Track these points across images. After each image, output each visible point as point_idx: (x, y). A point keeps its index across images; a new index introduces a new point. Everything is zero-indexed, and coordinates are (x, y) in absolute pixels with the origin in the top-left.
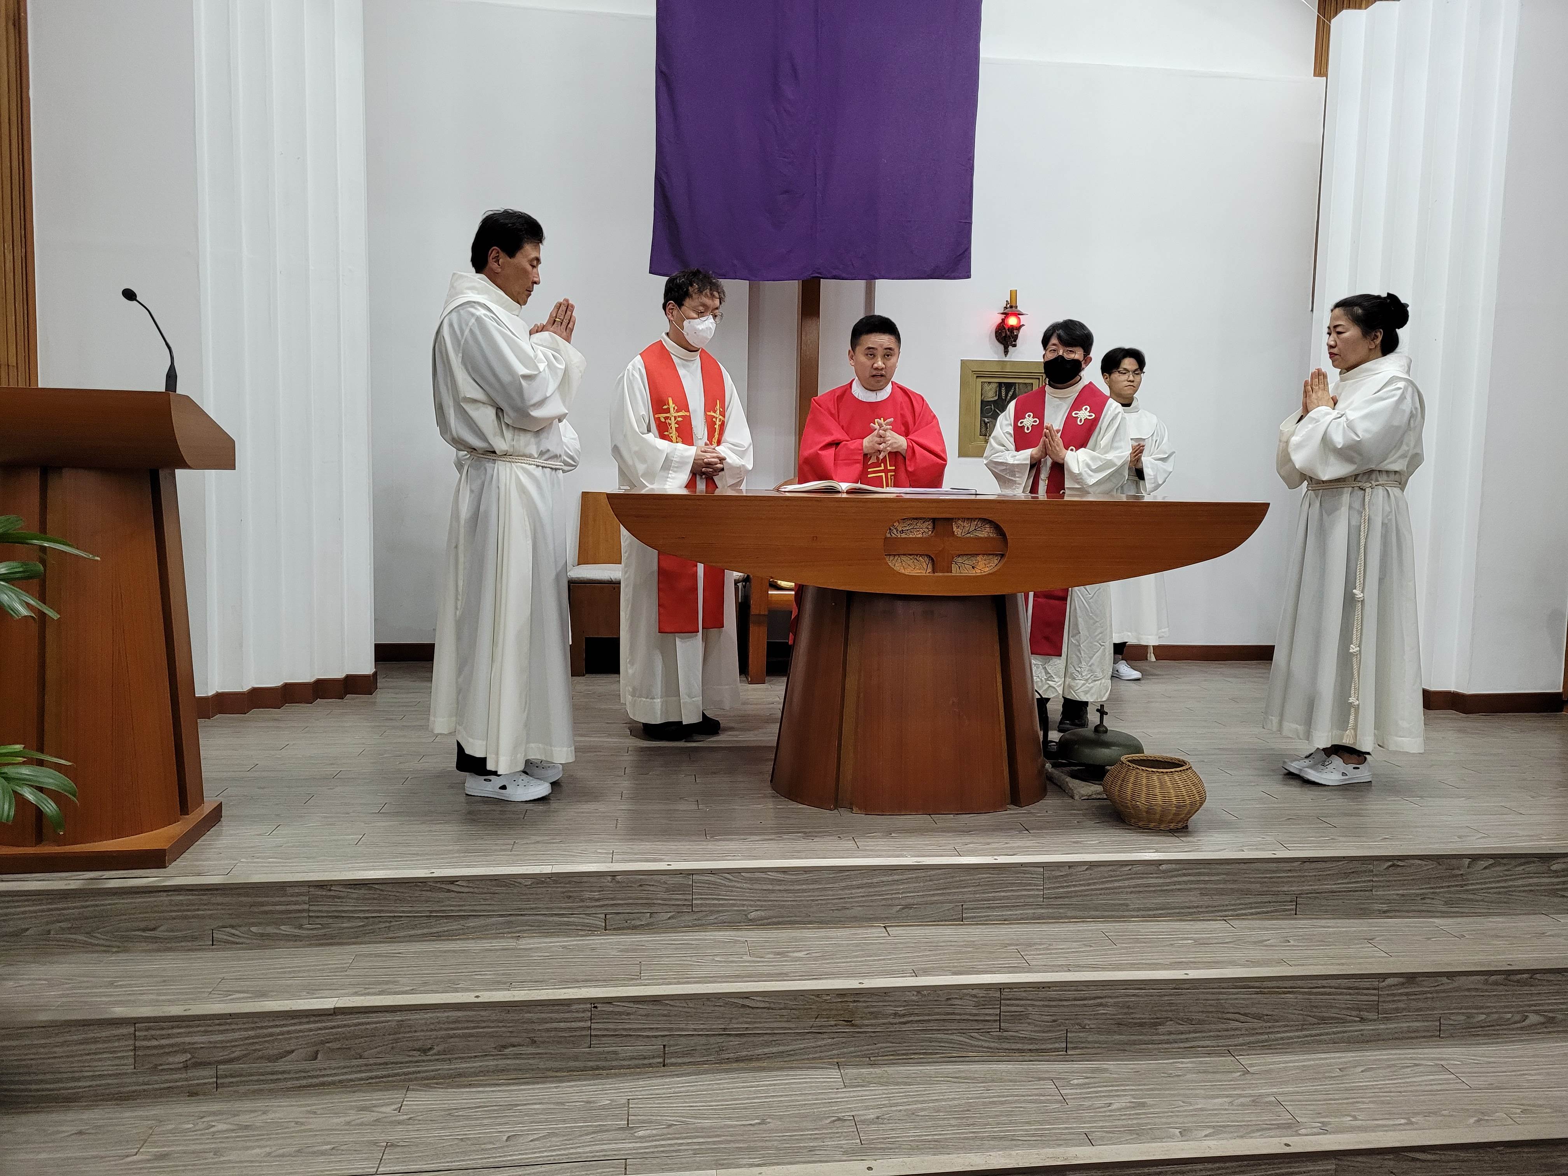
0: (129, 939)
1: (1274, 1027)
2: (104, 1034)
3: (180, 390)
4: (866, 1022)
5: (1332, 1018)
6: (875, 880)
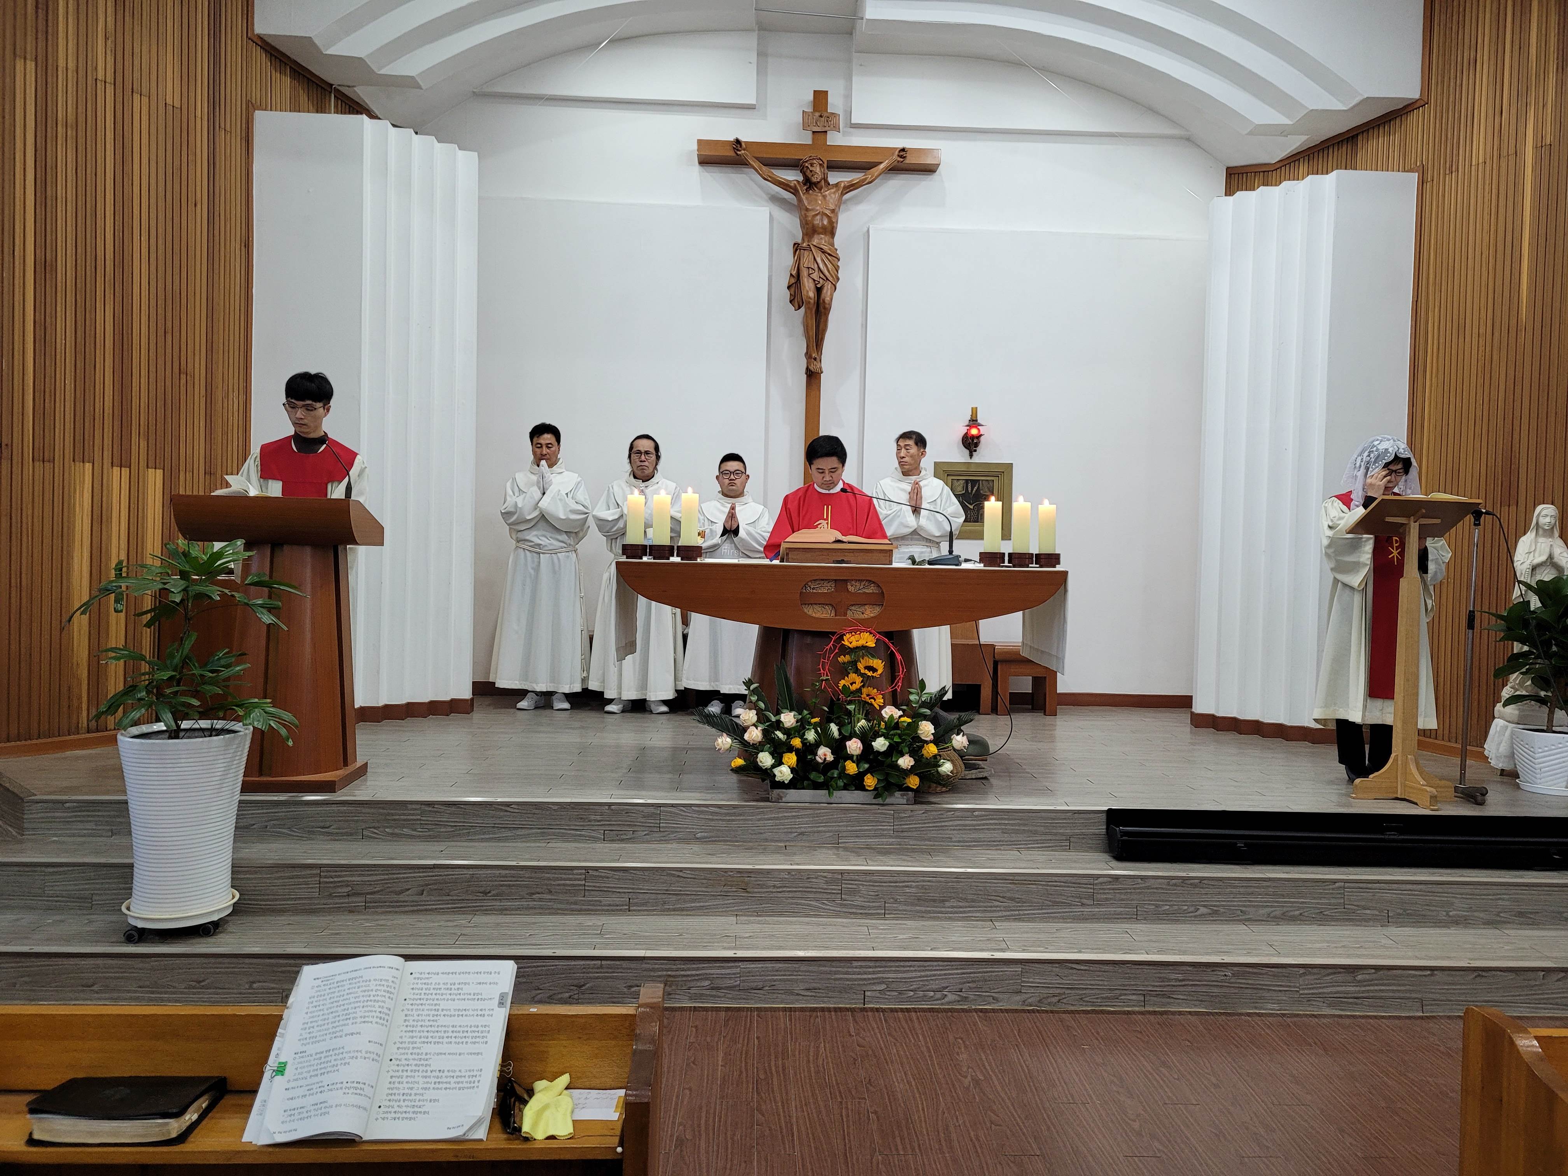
0: (312, 833)
1: (1023, 906)
2: (303, 873)
4: (755, 890)
5: (1062, 903)
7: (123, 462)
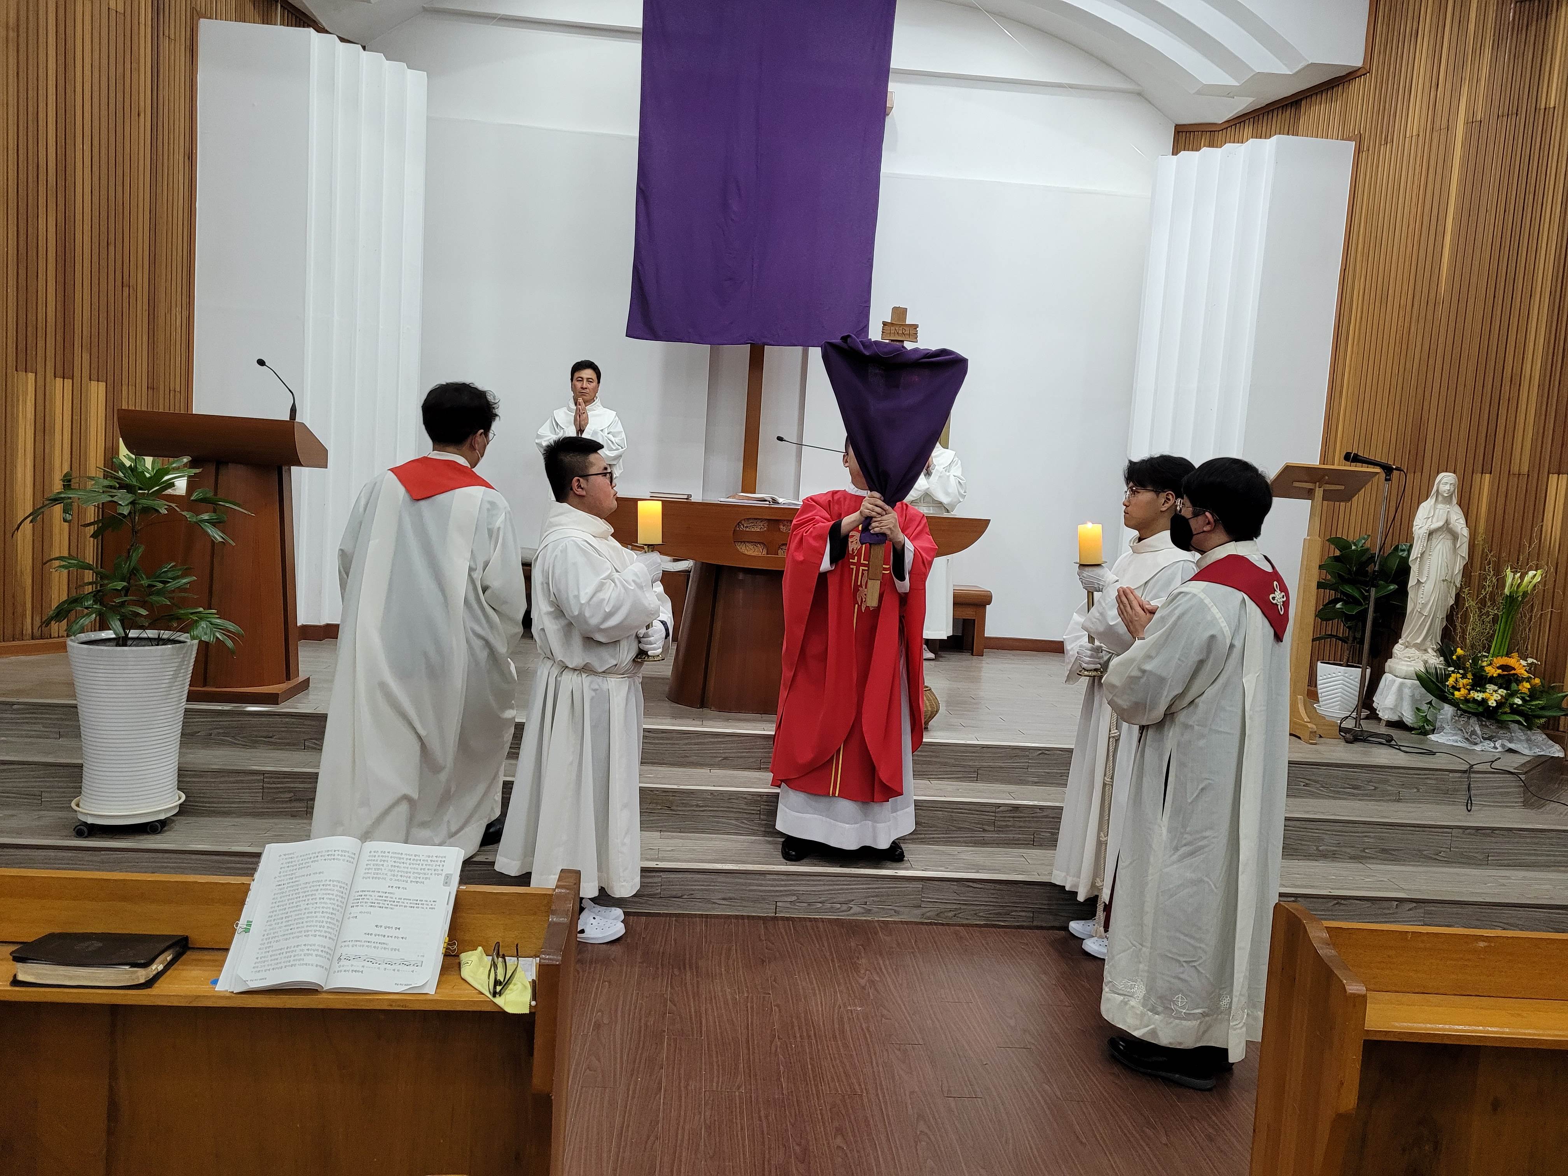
0: (256, 742)
1: (928, 830)
2: (247, 778)
3: (298, 419)
4: (679, 808)
5: (965, 828)
6: (706, 741)
7: (65, 372)
